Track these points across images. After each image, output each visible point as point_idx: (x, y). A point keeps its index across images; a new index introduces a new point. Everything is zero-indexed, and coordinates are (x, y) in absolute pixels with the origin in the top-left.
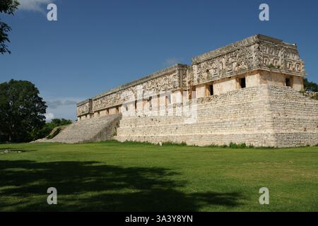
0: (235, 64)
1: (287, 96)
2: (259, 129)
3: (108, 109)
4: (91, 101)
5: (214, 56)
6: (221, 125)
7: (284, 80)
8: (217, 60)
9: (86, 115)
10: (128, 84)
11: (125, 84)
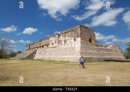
0: (73, 34)
1: (87, 45)
2: (77, 56)
3: (35, 48)
4: (30, 45)
5: (67, 31)
6: (65, 54)
7: (89, 40)
8: (68, 33)
9: (28, 50)
10: (41, 40)
11: (40, 40)
